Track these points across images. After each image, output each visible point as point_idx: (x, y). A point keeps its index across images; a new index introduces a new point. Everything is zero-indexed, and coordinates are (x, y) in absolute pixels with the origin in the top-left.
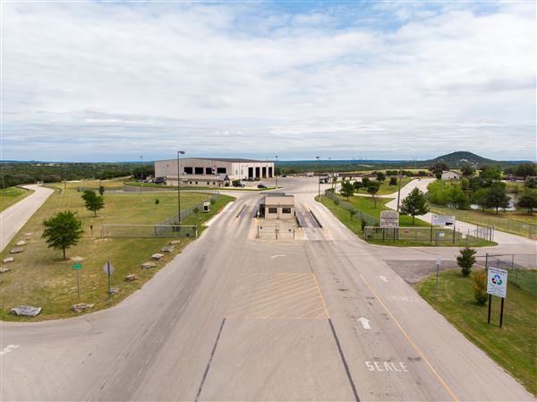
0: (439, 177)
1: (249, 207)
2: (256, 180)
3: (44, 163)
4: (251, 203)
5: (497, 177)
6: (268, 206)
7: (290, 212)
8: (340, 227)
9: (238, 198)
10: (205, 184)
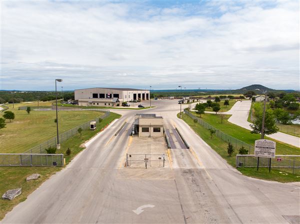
0: (254, 100)
1: (128, 124)
2: (138, 101)
3: (18, 91)
4: (131, 120)
5: (293, 100)
6: (142, 126)
7: (159, 131)
8: (205, 146)
9: (123, 115)
10: (103, 105)
